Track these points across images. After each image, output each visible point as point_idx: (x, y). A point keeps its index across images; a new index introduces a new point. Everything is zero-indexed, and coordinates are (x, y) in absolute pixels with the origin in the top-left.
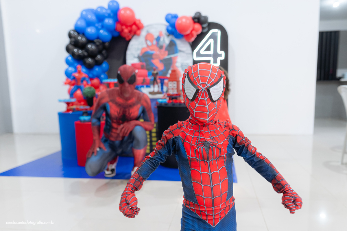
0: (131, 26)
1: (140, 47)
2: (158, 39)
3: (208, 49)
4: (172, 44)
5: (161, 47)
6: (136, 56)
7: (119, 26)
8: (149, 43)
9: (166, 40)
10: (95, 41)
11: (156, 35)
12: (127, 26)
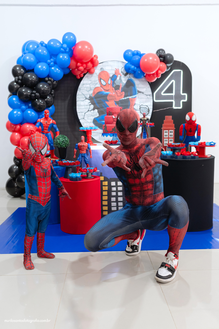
0: (86, 63)
1: (93, 87)
2: (114, 78)
3: (170, 90)
4: (130, 84)
5: (117, 87)
6: (88, 97)
7: (73, 63)
8: (104, 83)
9: (123, 80)
10: (47, 79)
11: (111, 73)
12: (82, 63)
